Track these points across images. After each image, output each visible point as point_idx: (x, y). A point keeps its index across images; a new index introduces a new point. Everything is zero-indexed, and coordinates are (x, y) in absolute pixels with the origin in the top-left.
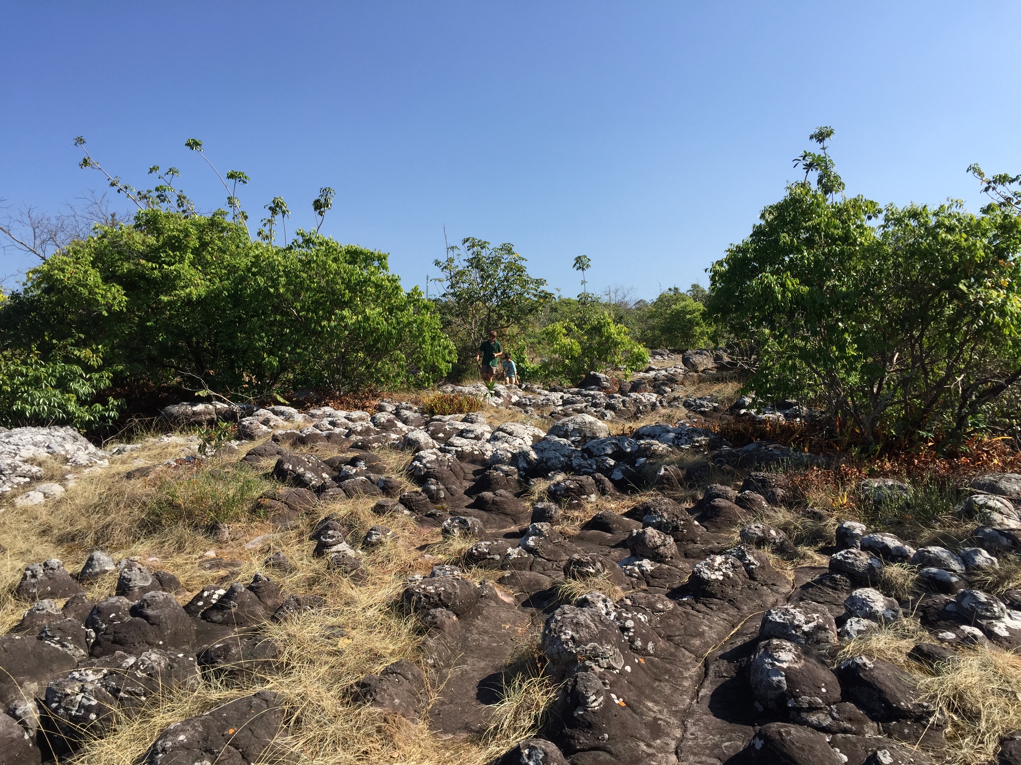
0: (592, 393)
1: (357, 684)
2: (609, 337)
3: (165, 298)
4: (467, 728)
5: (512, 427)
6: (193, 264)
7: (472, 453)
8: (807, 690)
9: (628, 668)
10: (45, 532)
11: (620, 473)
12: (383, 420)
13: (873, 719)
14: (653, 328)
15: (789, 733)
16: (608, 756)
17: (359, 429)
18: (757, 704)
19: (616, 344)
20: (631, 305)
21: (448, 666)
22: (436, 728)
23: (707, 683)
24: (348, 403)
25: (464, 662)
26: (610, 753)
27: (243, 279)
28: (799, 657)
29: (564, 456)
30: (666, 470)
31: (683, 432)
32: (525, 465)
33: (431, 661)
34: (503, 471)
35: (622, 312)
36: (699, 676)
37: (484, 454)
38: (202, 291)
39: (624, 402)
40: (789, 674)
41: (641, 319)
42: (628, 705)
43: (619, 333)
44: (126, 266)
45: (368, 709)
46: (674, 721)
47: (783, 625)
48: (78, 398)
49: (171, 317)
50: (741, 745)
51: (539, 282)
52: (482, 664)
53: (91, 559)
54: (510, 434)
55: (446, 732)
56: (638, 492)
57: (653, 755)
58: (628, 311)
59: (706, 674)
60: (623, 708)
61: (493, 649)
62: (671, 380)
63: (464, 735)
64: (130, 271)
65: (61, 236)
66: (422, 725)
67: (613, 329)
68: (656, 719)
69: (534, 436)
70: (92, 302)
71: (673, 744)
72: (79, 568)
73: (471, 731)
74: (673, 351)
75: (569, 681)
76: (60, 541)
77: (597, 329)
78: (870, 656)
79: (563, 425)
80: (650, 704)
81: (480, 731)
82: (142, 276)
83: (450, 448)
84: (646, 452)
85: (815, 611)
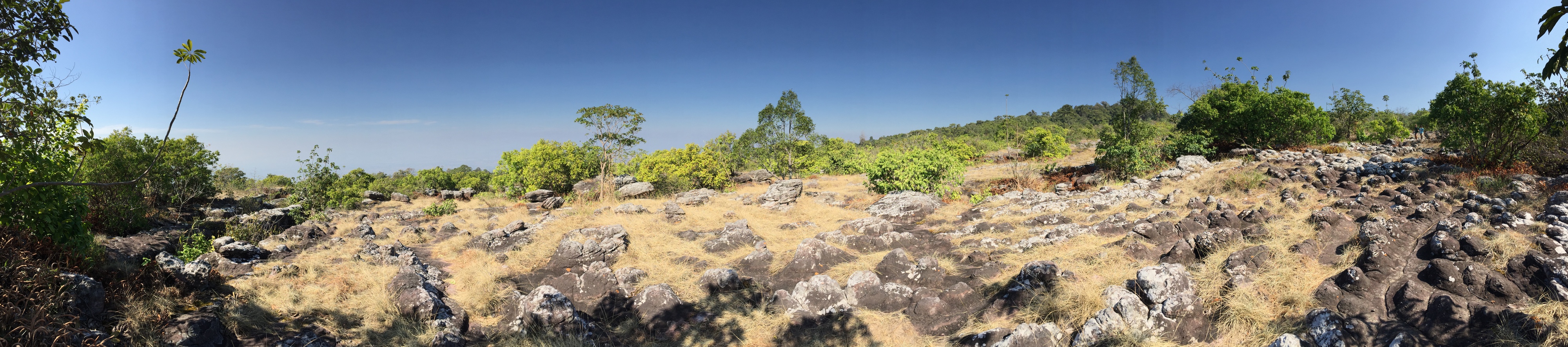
0: (1388, 145)
2: (1396, 125)
5: (1356, 158)
6: (1240, 101)
7: (1340, 167)
9: (1389, 243)
11: (1395, 175)
12: (1307, 154)
14: (1412, 122)
15: (1440, 261)
17: (1298, 158)
18: (1431, 253)
19: (1399, 127)
20: (1406, 114)
21: (1326, 241)
22: (1321, 262)
23: (1417, 247)
24: (1295, 148)
25: (1332, 240)
26: (1380, 271)
28: (1447, 236)
29: (1374, 168)
30: (1412, 173)
31: (1419, 160)
32: (1360, 172)
33: (1320, 239)
34: (1351, 174)
35: (1403, 117)
36: (1414, 244)
37: (1344, 168)
38: (1243, 110)
39: (1399, 149)
40: (1443, 242)
41: (1409, 120)
44: (1219, 102)
46: (1404, 260)
47: (1444, 226)
48: (1204, 146)
50: (1423, 266)
52: (1338, 241)
55: (1324, 264)
56: (1400, 181)
57: (1395, 272)
58: (1406, 117)
59: (1417, 244)
60: (1385, 256)
61: (1342, 236)
62: (1419, 141)
63: (1331, 265)
66: (1315, 260)
67: (1398, 122)
68: (1398, 260)
69: (1363, 161)
70: (1207, 115)
71: (1402, 268)
74: (1421, 132)
75: (1367, 247)
77: (1392, 122)
78: (1471, 234)
79: (1375, 157)
80: (1396, 255)
81: (1336, 264)
83: (1332, 166)
84: (1405, 167)
85: (1455, 220)
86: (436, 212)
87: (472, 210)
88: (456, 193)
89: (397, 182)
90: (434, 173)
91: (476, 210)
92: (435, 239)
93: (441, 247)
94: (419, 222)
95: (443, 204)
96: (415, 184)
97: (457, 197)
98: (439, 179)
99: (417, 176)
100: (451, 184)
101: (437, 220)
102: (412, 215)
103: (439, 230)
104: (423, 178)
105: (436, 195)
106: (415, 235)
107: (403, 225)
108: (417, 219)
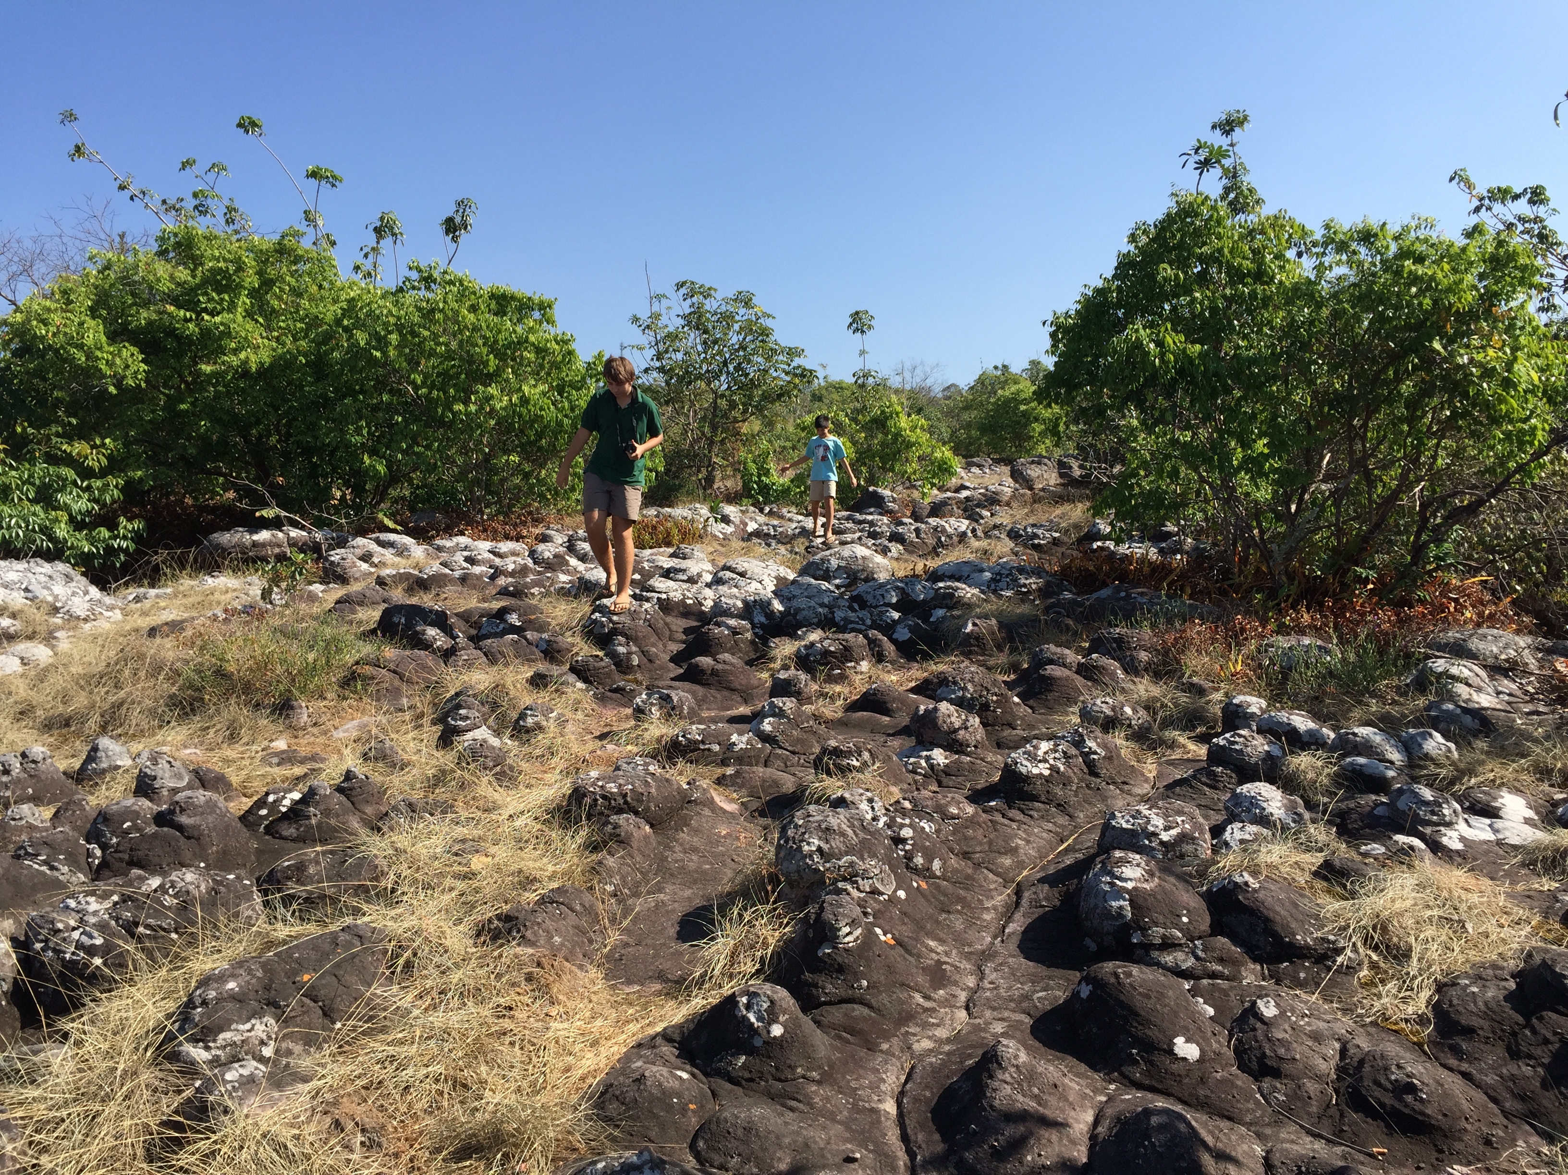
0: (870, 518)
1: (499, 917)
2: (898, 435)
3: (207, 368)
4: (661, 977)
5: (746, 565)
6: (249, 314)
7: (683, 601)
8: (1161, 919)
9: (902, 894)
10: (24, 713)
11: (906, 630)
12: (547, 555)
13: (1255, 960)
14: (968, 426)
15: (1129, 975)
16: (866, 1011)
17: (511, 567)
18: (1088, 941)
19: (909, 445)
20: (937, 391)
21: (636, 895)
22: (615, 977)
23: (1018, 916)
24: (495, 531)
25: (660, 890)
26: (869, 1006)
27: (328, 337)
28: (1151, 874)
29: (822, 605)
30: (974, 624)
31: (1004, 571)
32: (763, 620)
33: (610, 888)
34: (728, 627)
35: (922, 402)
36: (1007, 906)
37: (701, 604)
38: (265, 357)
39: (917, 530)
40: (1135, 897)
41: (950, 413)
42: (899, 943)
43: (913, 429)
44: (145, 316)
45: (513, 950)
46: (966, 965)
47: (1132, 833)
48: (72, 519)
49: (218, 396)
50: (1061, 995)
51: (793, 353)
52: (688, 893)
53: (95, 749)
54: (742, 575)
55: (629, 982)
56: (932, 658)
57: (933, 1010)
58: (932, 401)
59: (1017, 904)
60: (892, 947)
61: (704, 873)
62: (992, 500)
63: (658, 987)
64: (150, 323)
65: (40, 269)
66: (594, 973)
67: (904, 422)
68: (939, 963)
69: (778, 578)
70: (90, 373)
71: (963, 996)
72: (77, 764)
73: (667, 981)
74: (997, 462)
75: (812, 909)
76: (47, 726)
77: (880, 423)
78: (1255, 874)
79: (823, 560)
80: (932, 943)
81: (680, 981)
82: (171, 332)
83: (649, 594)
84: (949, 600)
85: (1180, 813)
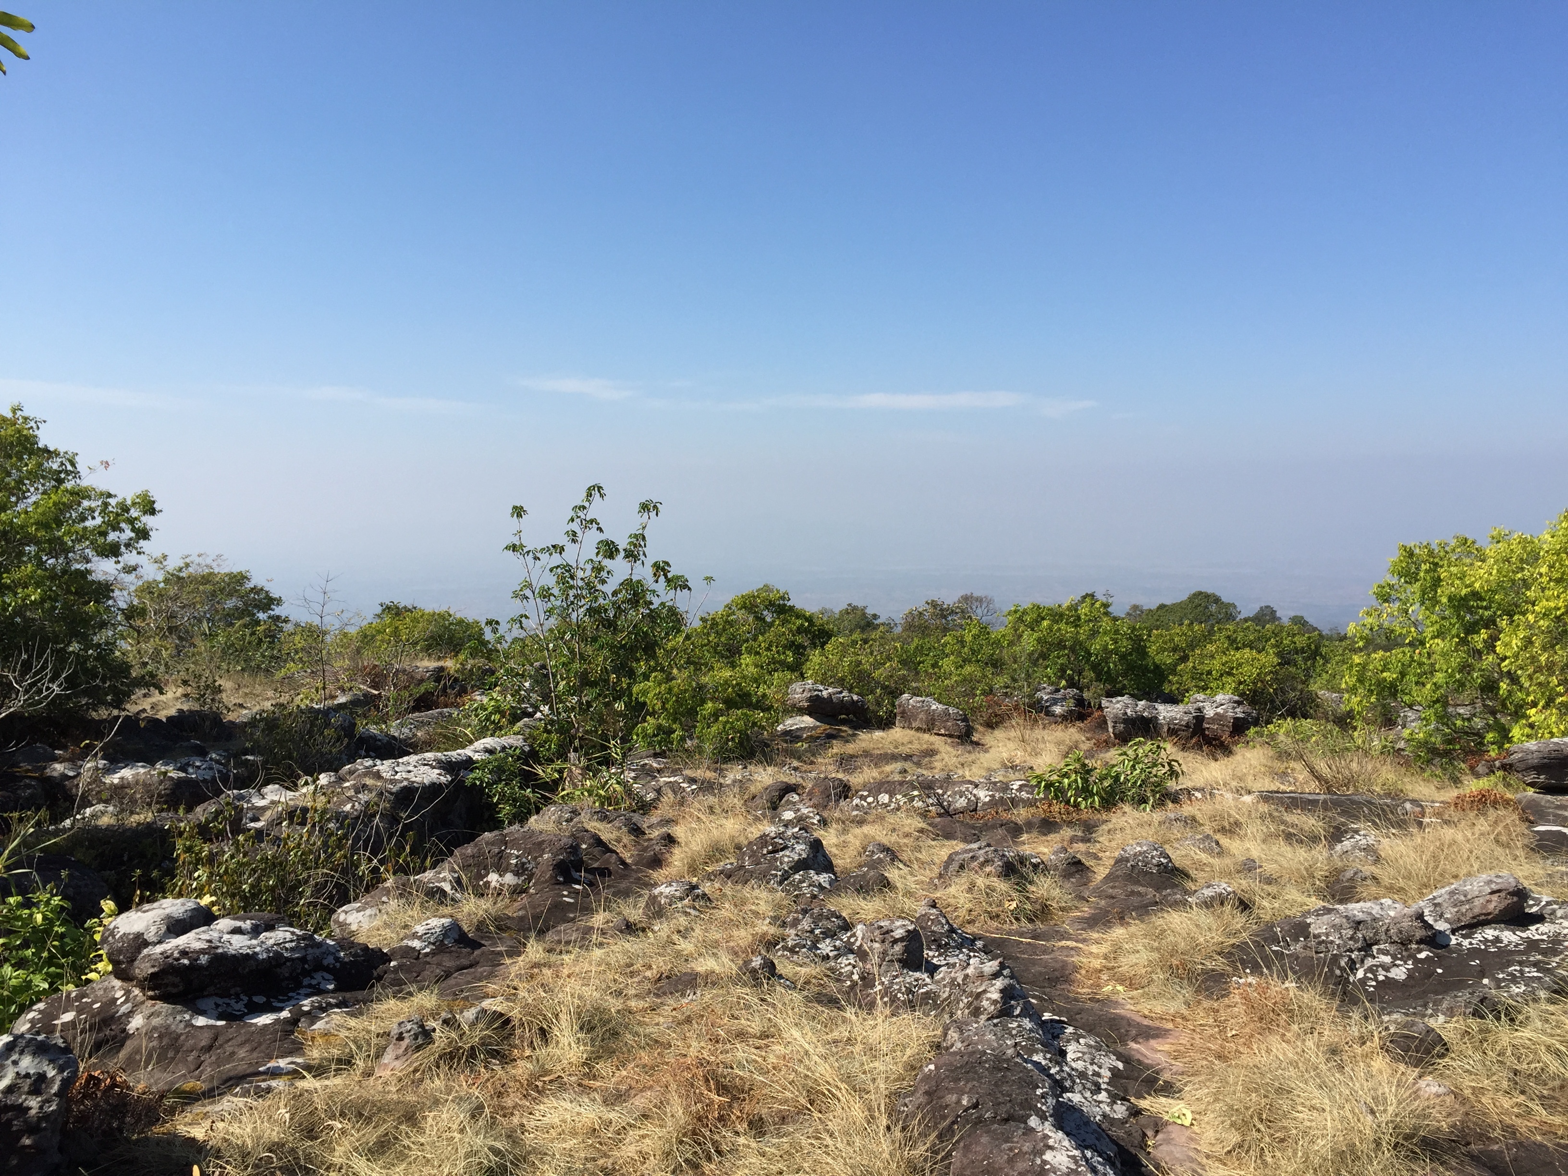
86: (1086, 791)
87: (1248, 799)
88: (1165, 712)
89: (919, 650)
90: (1076, 622)
91: (1267, 797)
92: (1086, 910)
93: (1117, 950)
94: (1016, 830)
95: (1113, 755)
96: (996, 664)
97: (1173, 732)
98: (1095, 646)
99: (1001, 629)
100: (1145, 669)
101: (1089, 828)
102: (983, 795)
103: (1101, 872)
104: (1029, 641)
105: (1081, 717)
106: (1002, 886)
107: (949, 836)
108: (1006, 816)
